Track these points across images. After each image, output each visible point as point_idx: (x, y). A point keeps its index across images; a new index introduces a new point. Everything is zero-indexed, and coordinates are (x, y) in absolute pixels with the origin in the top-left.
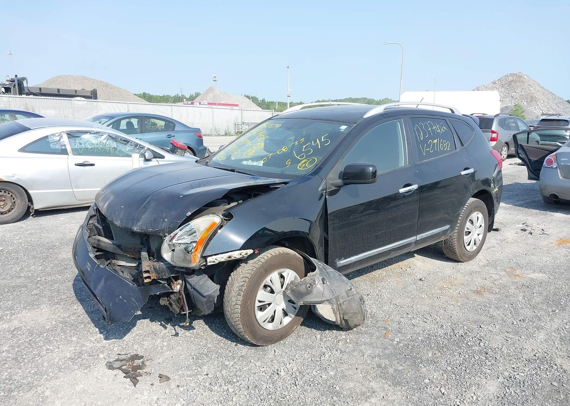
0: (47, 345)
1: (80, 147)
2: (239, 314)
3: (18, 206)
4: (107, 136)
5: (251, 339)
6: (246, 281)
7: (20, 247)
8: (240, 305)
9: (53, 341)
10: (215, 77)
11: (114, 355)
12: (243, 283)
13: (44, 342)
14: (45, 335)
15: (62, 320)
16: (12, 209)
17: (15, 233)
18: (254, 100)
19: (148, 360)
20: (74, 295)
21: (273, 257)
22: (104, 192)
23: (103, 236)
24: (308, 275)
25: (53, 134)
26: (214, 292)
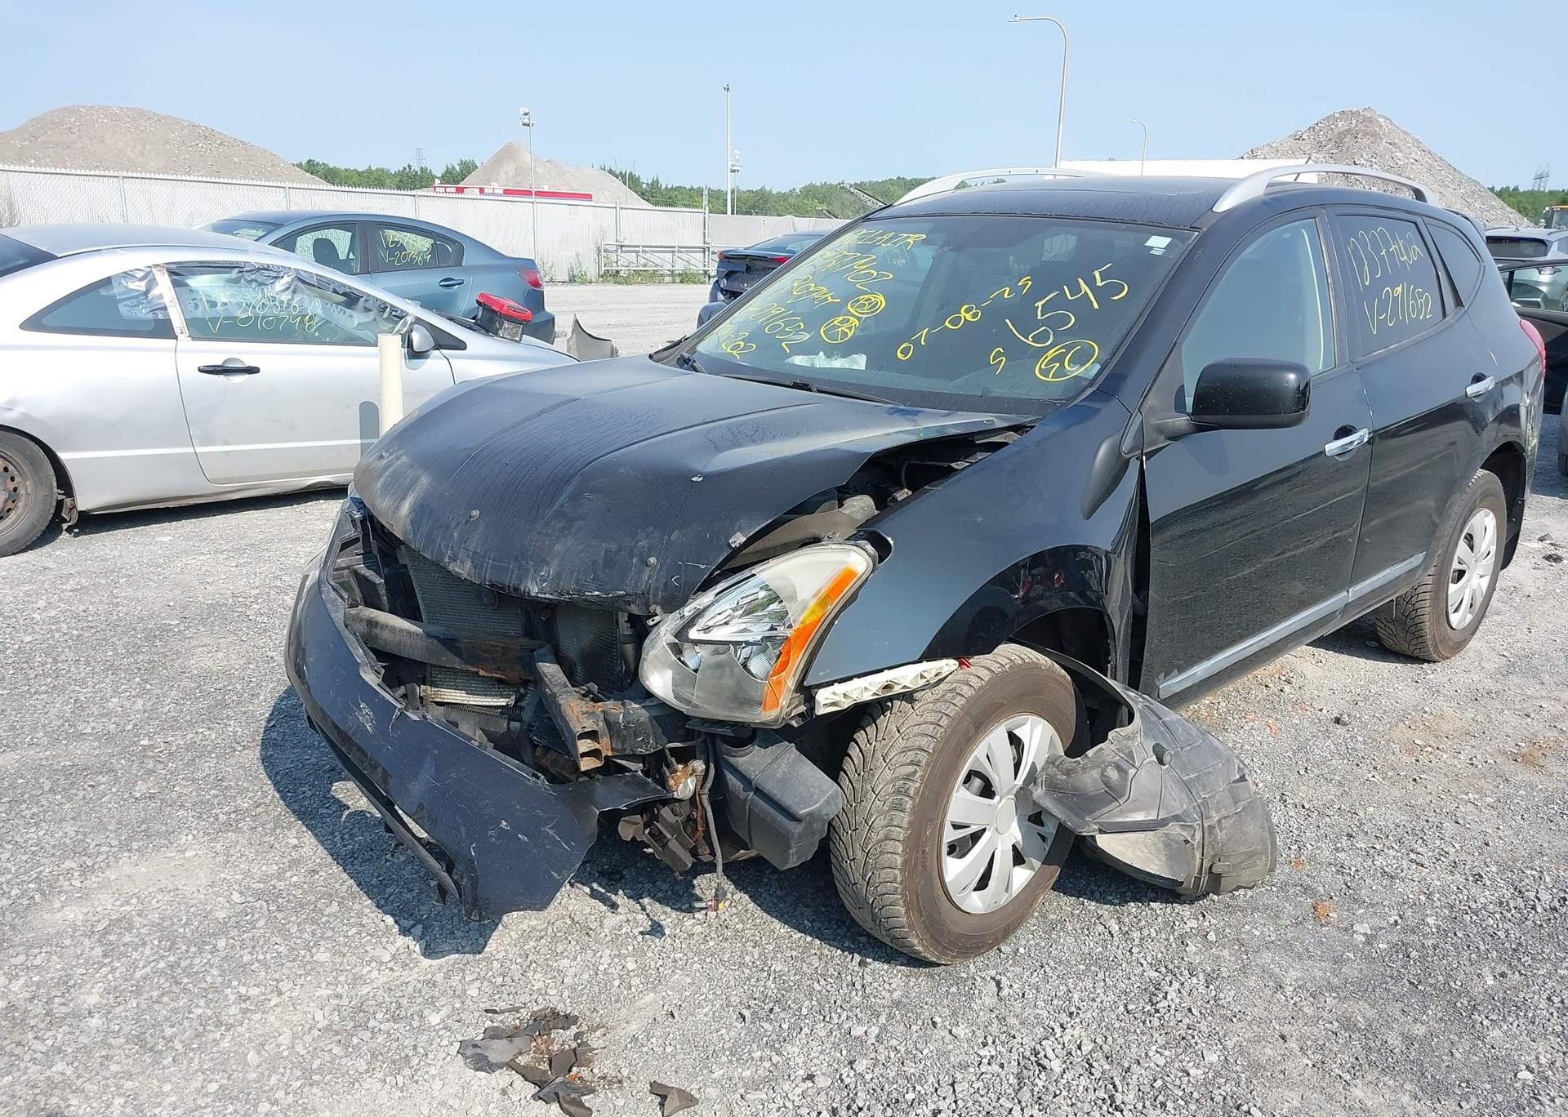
0: (235, 983)
1: (211, 313)
2: (897, 872)
3: (27, 500)
4: (292, 280)
5: (926, 948)
6: (919, 761)
7: (57, 635)
8: (903, 842)
9: (253, 967)
10: (526, 114)
11: (477, 1014)
12: (911, 769)
13: (223, 973)
14: (221, 944)
15: (262, 886)
16: (9, 510)
17: (27, 587)
18: (632, 182)
19: (593, 1030)
20: (277, 795)
21: (998, 680)
22: (384, 462)
23: (387, 607)
24: (1110, 737)
25: (124, 273)
26: (828, 802)
